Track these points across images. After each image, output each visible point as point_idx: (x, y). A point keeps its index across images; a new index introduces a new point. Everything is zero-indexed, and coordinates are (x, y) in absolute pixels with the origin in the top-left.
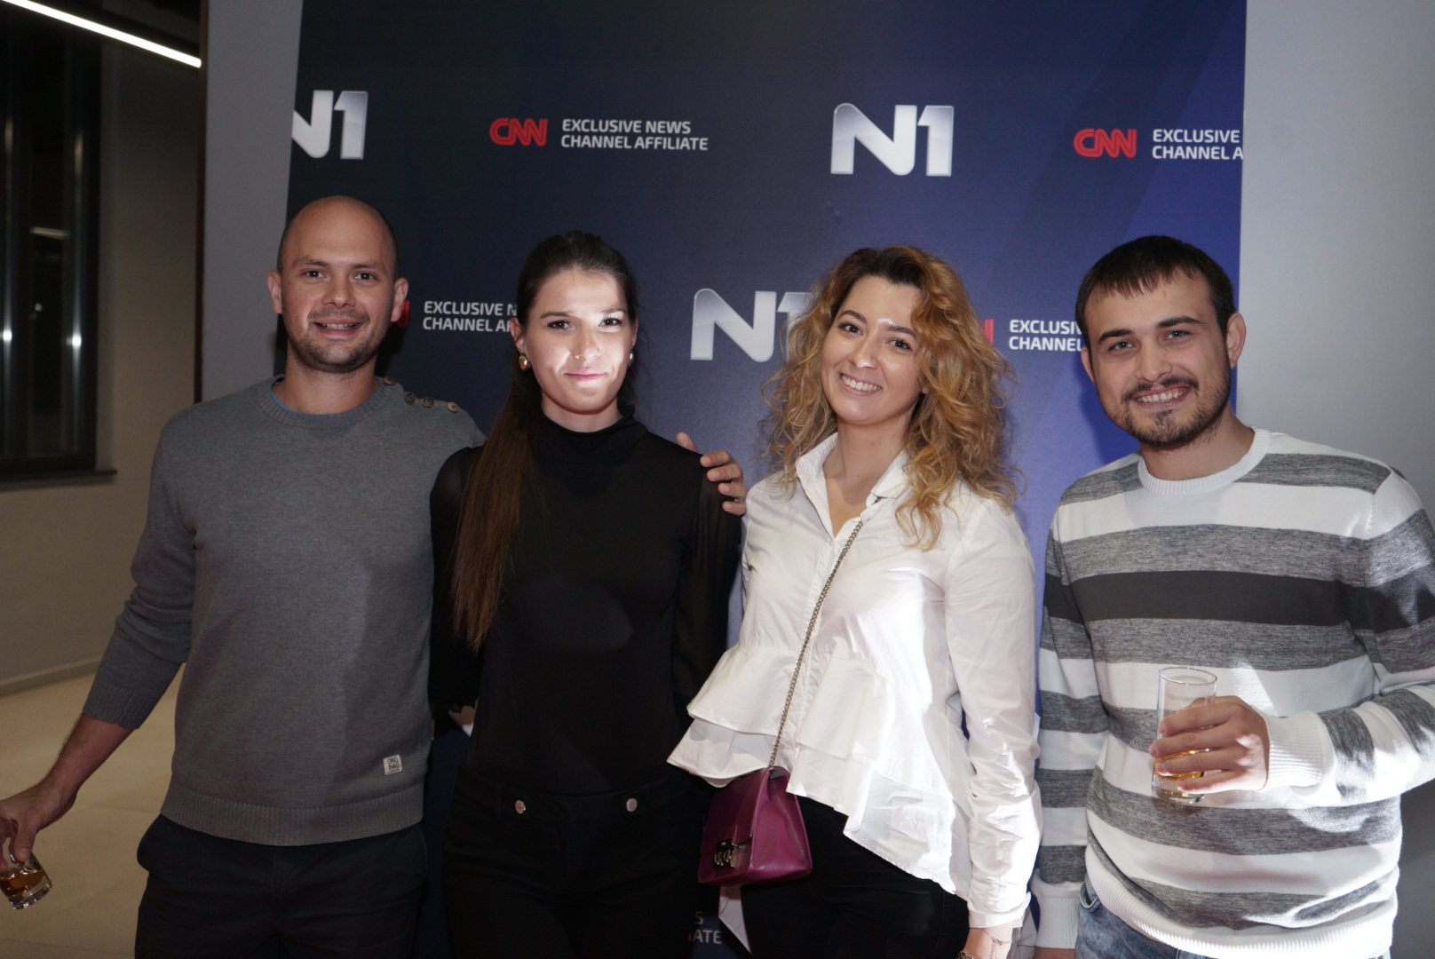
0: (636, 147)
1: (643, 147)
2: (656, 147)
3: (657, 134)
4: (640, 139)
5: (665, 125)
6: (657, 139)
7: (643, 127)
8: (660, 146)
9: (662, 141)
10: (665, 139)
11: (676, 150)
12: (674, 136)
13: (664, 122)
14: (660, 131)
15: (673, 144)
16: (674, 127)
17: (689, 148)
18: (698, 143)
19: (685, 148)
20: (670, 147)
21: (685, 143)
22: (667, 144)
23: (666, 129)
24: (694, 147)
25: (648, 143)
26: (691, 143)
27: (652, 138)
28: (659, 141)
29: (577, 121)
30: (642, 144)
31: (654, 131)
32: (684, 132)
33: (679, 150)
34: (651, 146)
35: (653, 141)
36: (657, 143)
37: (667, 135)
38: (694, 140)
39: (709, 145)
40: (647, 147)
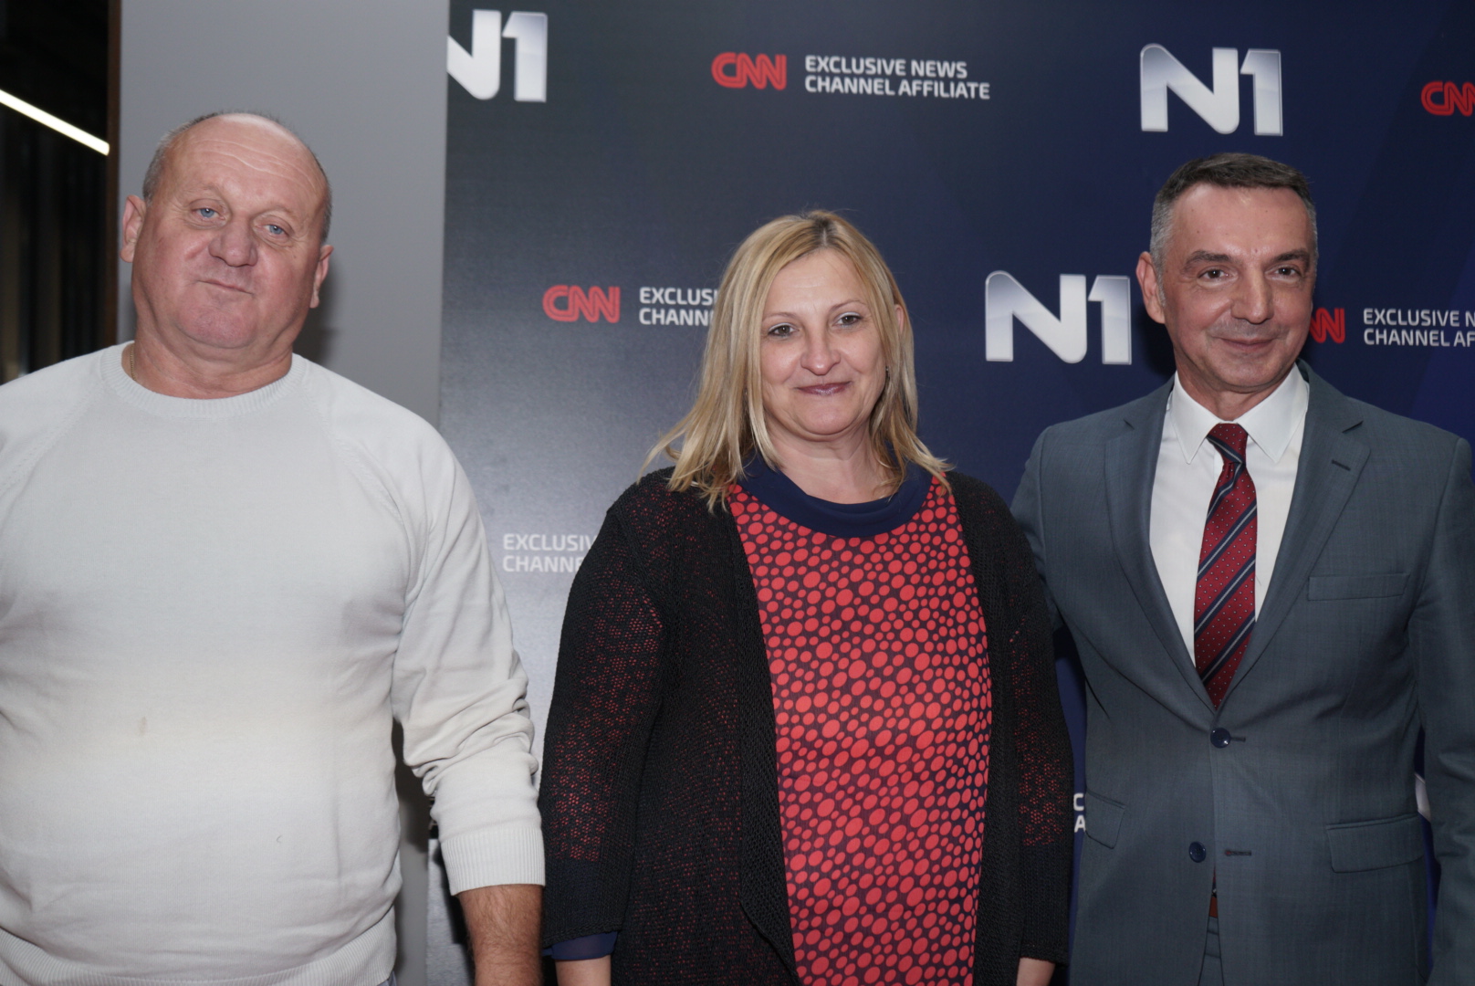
0: (900, 92)
1: (909, 93)
2: (925, 93)
3: (925, 78)
4: (905, 83)
5: (936, 66)
6: (926, 84)
7: (908, 68)
8: (931, 93)
9: (933, 86)
10: (936, 84)
11: (950, 99)
12: (946, 80)
13: (933, 63)
14: (929, 74)
15: (947, 89)
16: (946, 69)
17: (966, 95)
18: (977, 90)
19: (962, 96)
20: (943, 95)
21: (961, 90)
22: (939, 90)
23: (936, 71)
24: (973, 95)
25: (915, 88)
26: (968, 90)
27: (919, 82)
28: (928, 86)
29: (823, 58)
30: (908, 90)
31: (921, 73)
32: (959, 76)
33: (955, 98)
34: (920, 93)
35: (922, 86)
36: (926, 90)
37: (938, 79)
38: (973, 86)
39: (991, 92)
40: (914, 93)
